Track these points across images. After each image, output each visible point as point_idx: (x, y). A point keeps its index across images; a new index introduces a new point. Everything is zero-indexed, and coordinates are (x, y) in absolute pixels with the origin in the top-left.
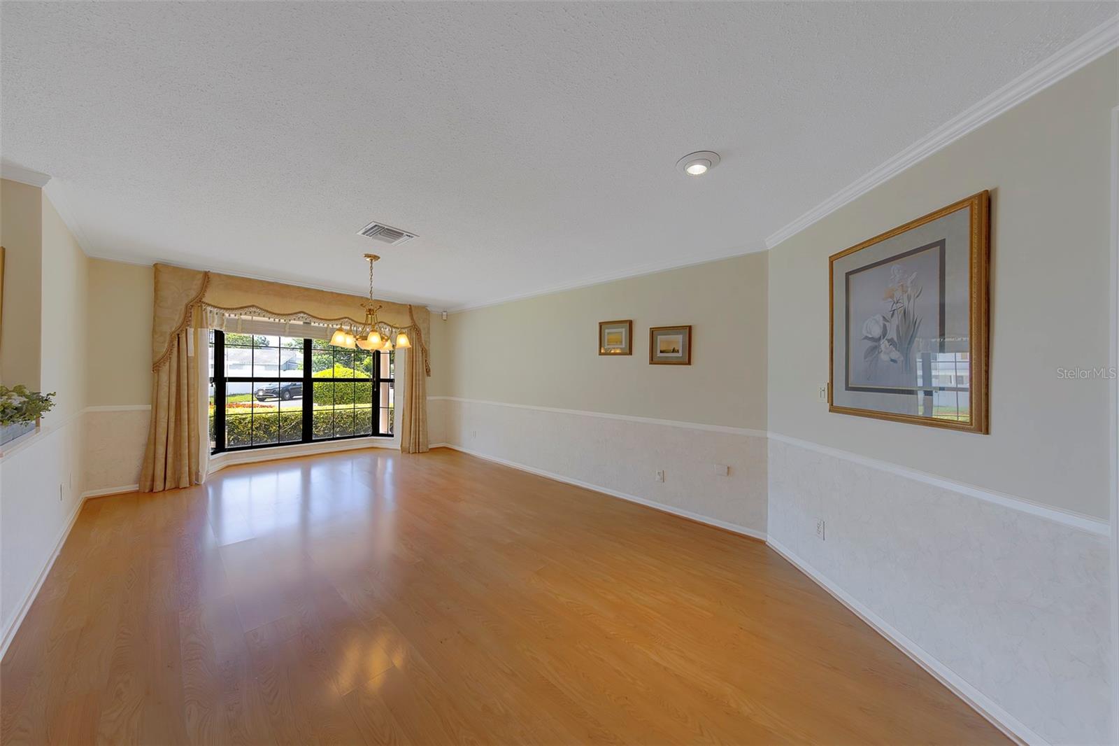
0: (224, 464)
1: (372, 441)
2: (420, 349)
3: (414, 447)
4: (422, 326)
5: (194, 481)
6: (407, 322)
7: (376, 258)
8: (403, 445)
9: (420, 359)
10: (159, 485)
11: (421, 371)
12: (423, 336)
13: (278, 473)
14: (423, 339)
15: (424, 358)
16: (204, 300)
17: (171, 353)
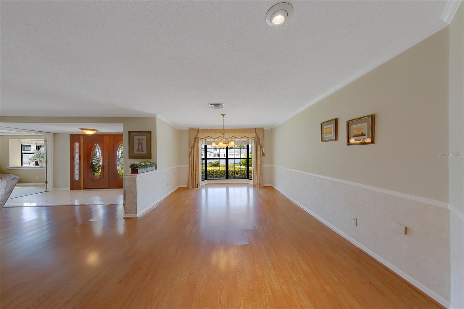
0: (207, 183)
1: (247, 181)
2: (259, 145)
3: (257, 185)
4: (260, 136)
5: (197, 186)
6: (254, 135)
7: (225, 115)
8: (254, 184)
9: (260, 150)
10: (190, 187)
11: (260, 154)
12: (260, 140)
13: (220, 188)
14: (260, 141)
15: (261, 149)
16: (198, 137)
17: (192, 152)
